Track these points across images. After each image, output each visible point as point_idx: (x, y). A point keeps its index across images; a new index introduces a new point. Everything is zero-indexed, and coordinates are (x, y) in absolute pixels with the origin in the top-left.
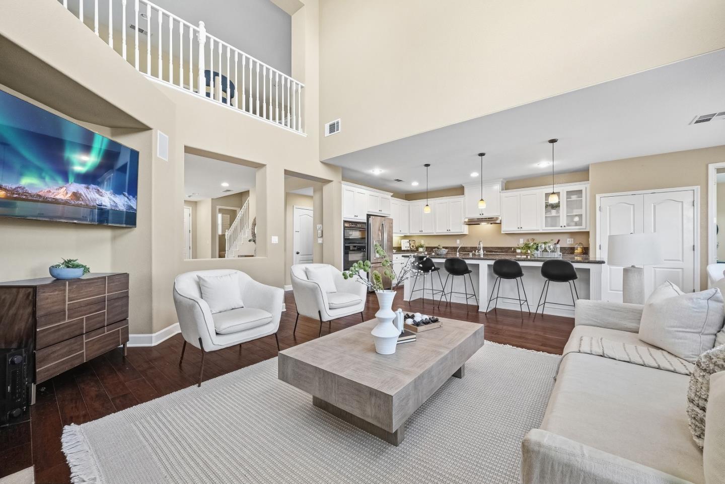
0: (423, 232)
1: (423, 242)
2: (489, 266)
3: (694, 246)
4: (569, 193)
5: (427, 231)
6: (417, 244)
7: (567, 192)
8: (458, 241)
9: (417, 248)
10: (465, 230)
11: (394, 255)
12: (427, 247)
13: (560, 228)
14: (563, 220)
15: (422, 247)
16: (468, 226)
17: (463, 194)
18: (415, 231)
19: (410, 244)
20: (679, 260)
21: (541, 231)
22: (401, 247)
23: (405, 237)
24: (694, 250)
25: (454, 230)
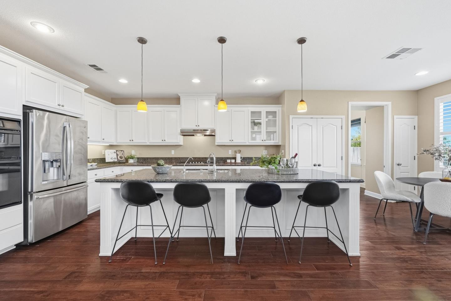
0: (133, 142)
1: (133, 153)
2: (238, 190)
3: (342, 157)
4: (268, 113)
5: (138, 140)
6: (126, 155)
7: (266, 112)
8: (173, 152)
9: (127, 160)
10: (180, 140)
11: (89, 172)
12: (138, 158)
13: (262, 142)
14: (264, 136)
15: (132, 158)
16: (183, 136)
17: (179, 103)
18: (122, 140)
19: (117, 155)
20: (335, 167)
21: (248, 144)
22: (104, 159)
23: (111, 146)
24: (342, 160)
25: (170, 141)
